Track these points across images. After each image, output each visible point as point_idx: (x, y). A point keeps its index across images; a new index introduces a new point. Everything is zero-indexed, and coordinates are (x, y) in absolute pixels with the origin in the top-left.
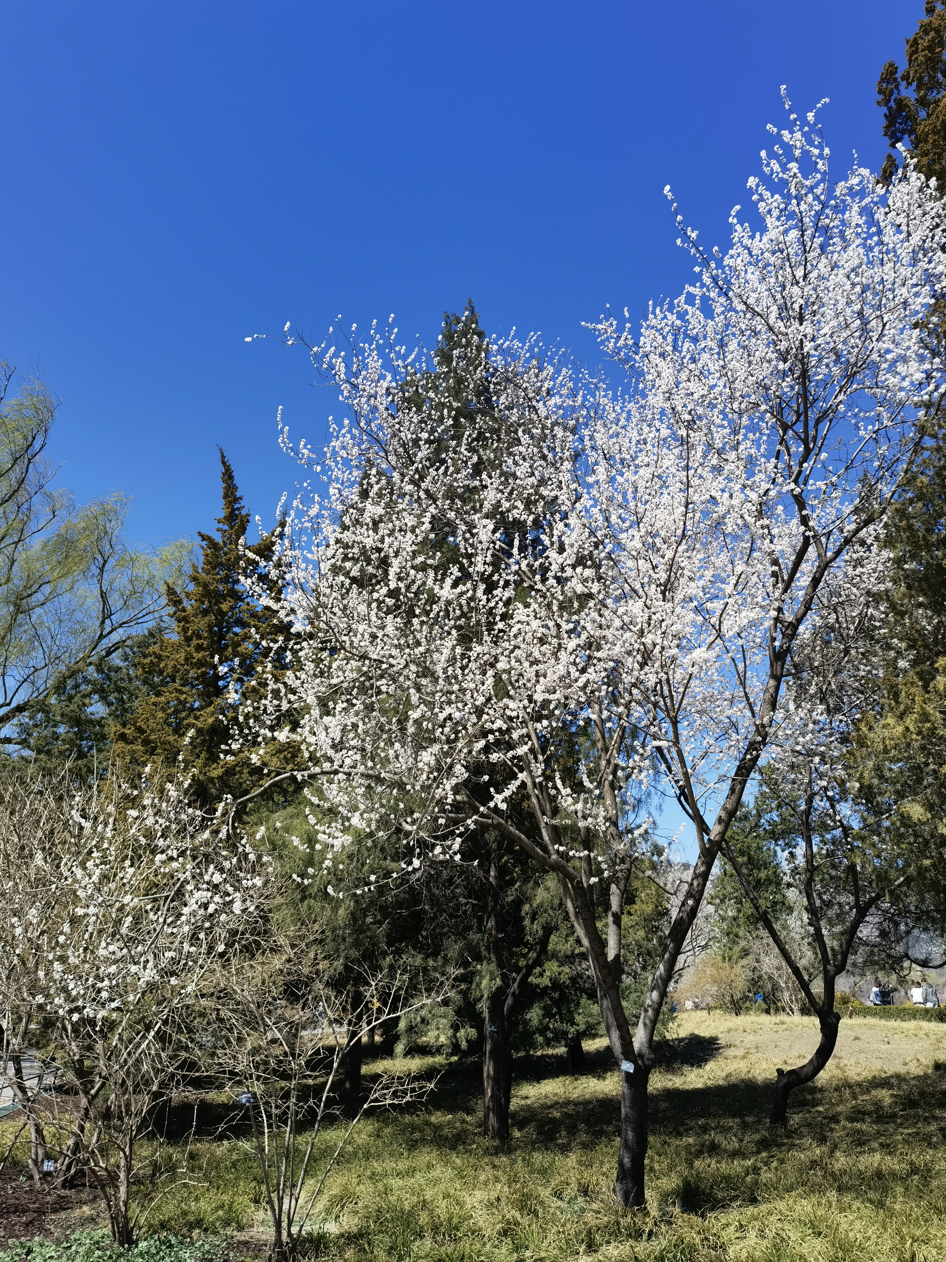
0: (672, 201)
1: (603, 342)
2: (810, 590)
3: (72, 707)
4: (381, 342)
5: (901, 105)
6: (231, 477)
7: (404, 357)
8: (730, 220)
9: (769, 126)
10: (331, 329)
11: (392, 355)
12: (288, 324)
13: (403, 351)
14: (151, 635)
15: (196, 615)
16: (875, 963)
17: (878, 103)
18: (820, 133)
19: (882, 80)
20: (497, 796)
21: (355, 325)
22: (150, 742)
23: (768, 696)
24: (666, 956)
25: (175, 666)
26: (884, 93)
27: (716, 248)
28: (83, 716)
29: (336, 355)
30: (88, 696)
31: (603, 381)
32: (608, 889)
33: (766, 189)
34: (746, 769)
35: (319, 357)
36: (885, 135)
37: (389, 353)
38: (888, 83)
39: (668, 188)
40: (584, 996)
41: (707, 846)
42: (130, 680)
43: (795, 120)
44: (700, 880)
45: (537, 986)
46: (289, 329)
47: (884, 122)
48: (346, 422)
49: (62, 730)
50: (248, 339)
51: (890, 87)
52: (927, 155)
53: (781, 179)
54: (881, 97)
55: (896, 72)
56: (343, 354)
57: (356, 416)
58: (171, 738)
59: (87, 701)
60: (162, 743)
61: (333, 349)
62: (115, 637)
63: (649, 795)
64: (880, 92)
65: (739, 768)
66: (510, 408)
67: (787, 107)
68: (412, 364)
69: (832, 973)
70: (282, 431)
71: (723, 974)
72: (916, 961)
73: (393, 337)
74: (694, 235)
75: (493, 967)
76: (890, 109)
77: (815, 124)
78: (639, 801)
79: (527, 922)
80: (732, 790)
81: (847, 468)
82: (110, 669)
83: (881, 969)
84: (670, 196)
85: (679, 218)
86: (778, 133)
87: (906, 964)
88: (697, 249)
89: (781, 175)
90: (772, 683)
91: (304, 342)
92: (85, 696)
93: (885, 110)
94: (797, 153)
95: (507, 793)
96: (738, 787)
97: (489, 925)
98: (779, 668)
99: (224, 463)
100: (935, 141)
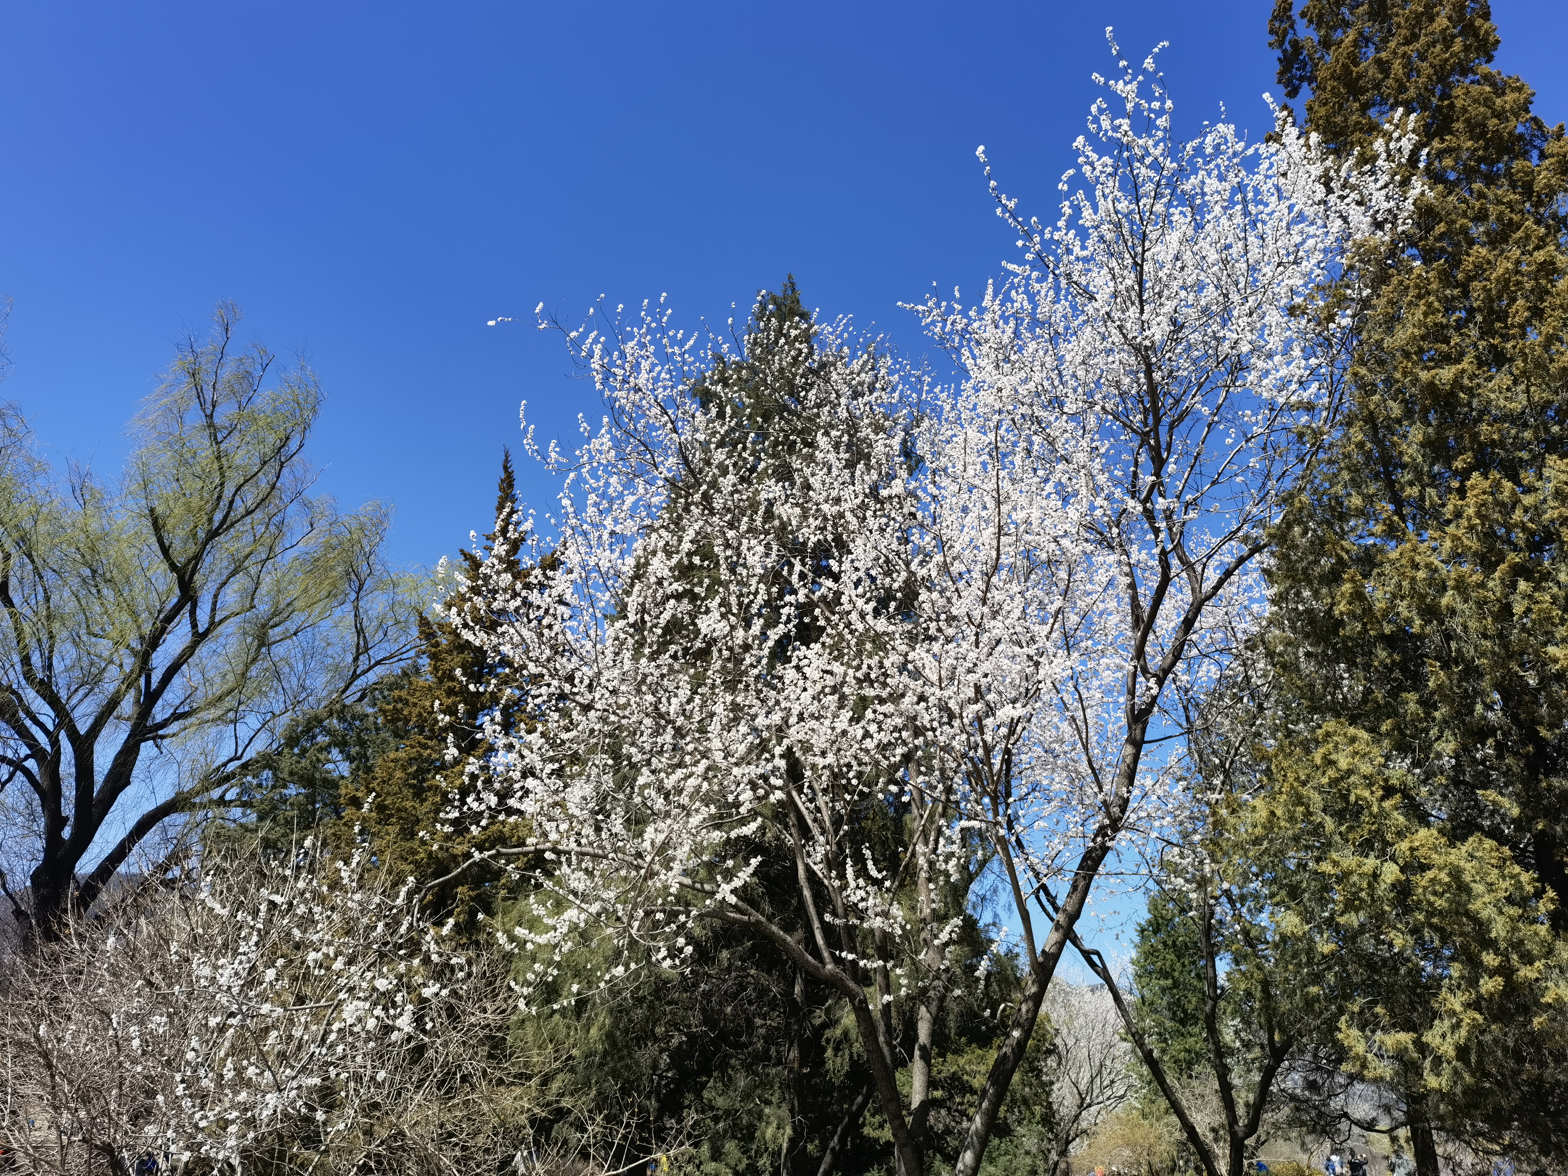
0: (985, 164)
1: (928, 325)
2: (1180, 634)
3: (304, 762)
4: (654, 325)
5: (1296, 46)
6: (511, 485)
7: (681, 343)
8: (1060, 186)
9: (1095, 76)
10: (592, 310)
11: (665, 341)
12: (541, 304)
13: (679, 336)
14: (405, 674)
15: (449, 652)
16: (1303, 1124)
17: (1270, 45)
18: (1162, 83)
19: (1275, 18)
20: (723, 886)
21: (621, 306)
22: (386, 807)
23: (1123, 767)
24: (985, 1104)
25: (420, 714)
26: (1277, 34)
27: (1034, 219)
28: (317, 775)
29: (596, 341)
30: (327, 749)
31: (928, 373)
32: (913, 1012)
33: (1093, 151)
34: (1093, 860)
35: (577, 344)
36: (1279, 82)
37: (661, 338)
38: (1282, 21)
39: (981, 148)
40: (938, 1156)
41: (1041, 959)
42: (378, 729)
43: (1125, 68)
44: (1030, 1004)
45: (877, 1140)
46: (541, 311)
47: (1278, 67)
48: (606, 420)
49: (292, 790)
50: (491, 323)
51: (1284, 26)
52: (1325, 104)
53: (1110, 139)
54: (1273, 38)
55: (1290, 9)
56: (602, 339)
57: (617, 416)
58: (408, 804)
59: (322, 757)
60: (399, 810)
61: (593, 335)
62: (372, 677)
63: (995, 891)
64: (1272, 32)
65: (1084, 859)
66: (819, 406)
67: (1114, 52)
68: (690, 352)
69: (1241, 1134)
70: (526, 430)
71: (1139, 1133)
72: (1358, 1123)
73: (665, 319)
74: (1011, 204)
75: (784, 1111)
76: (1285, 51)
77: (1156, 72)
78: (984, 898)
79: (829, 1053)
80: (1074, 887)
81: (1214, 483)
82: (353, 718)
83: (1309, 1133)
84: (982, 158)
85: (993, 183)
86: (1106, 83)
87: (1344, 1125)
88: (1015, 219)
89: (1110, 133)
90: (1129, 750)
91: (559, 326)
92: (321, 750)
93: (1279, 53)
94: (1129, 106)
95: (737, 883)
96: (1081, 884)
97: (791, 1056)
98: (1138, 732)
99: (506, 468)
100: (1333, 88)
